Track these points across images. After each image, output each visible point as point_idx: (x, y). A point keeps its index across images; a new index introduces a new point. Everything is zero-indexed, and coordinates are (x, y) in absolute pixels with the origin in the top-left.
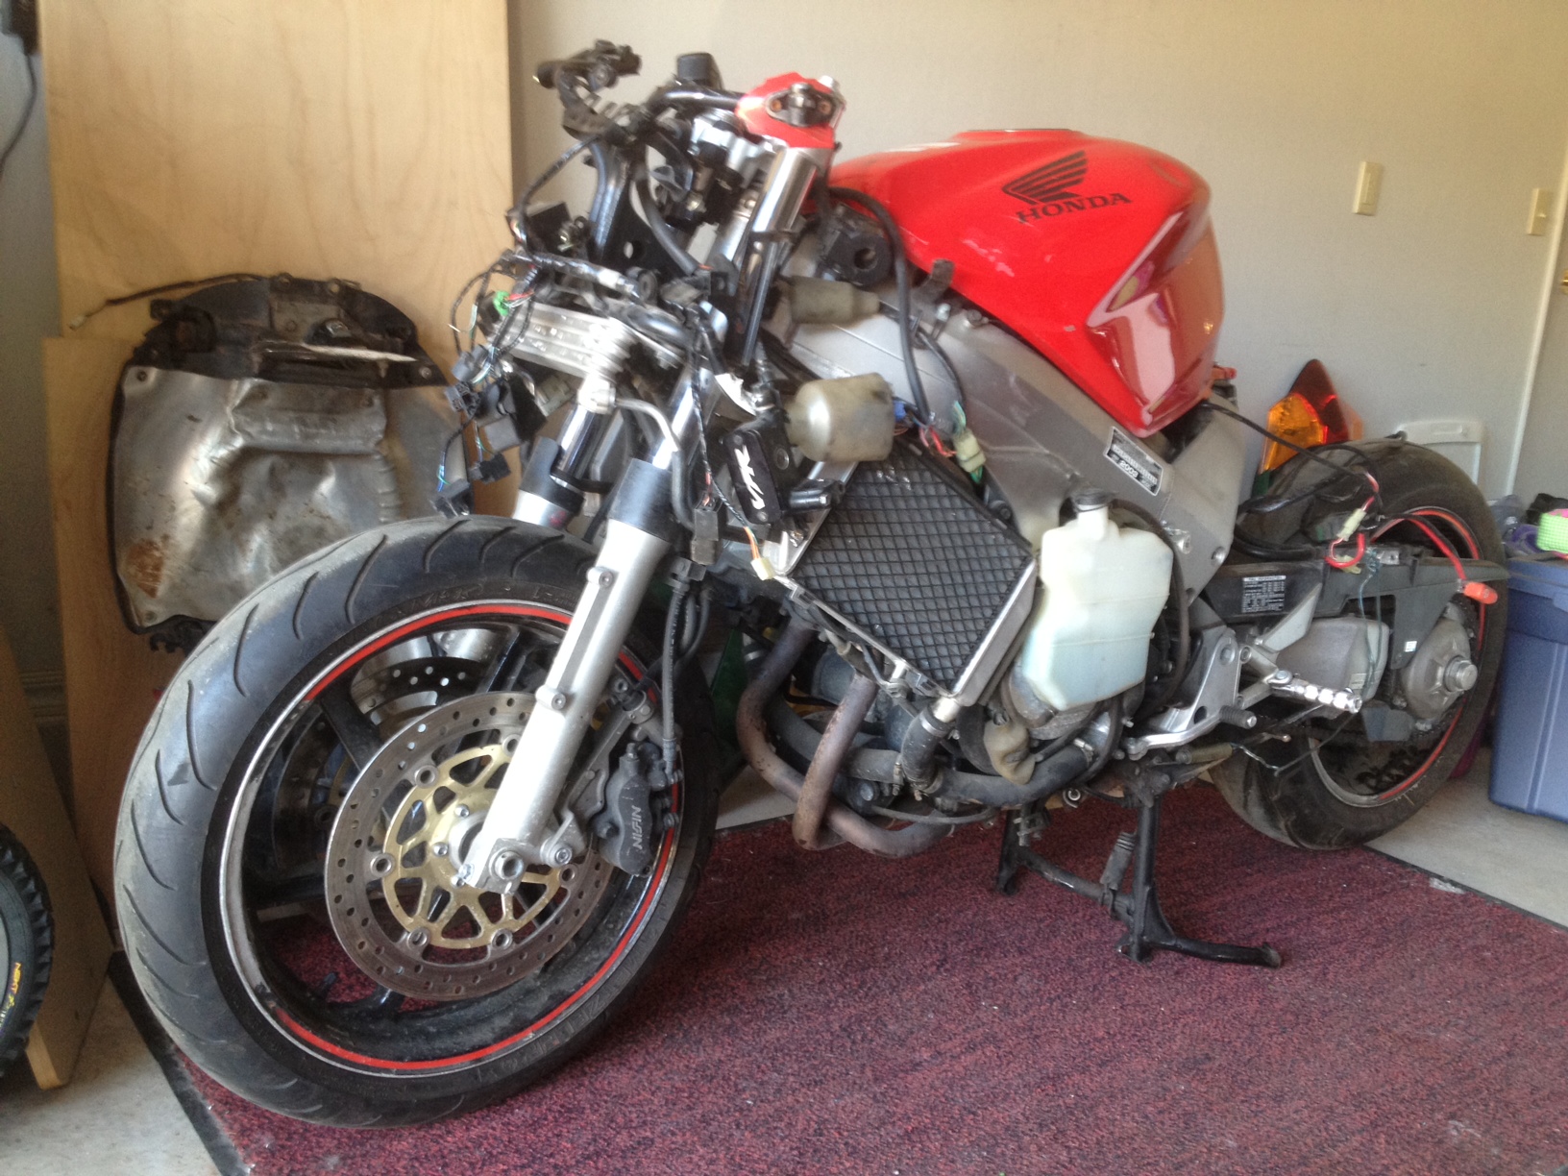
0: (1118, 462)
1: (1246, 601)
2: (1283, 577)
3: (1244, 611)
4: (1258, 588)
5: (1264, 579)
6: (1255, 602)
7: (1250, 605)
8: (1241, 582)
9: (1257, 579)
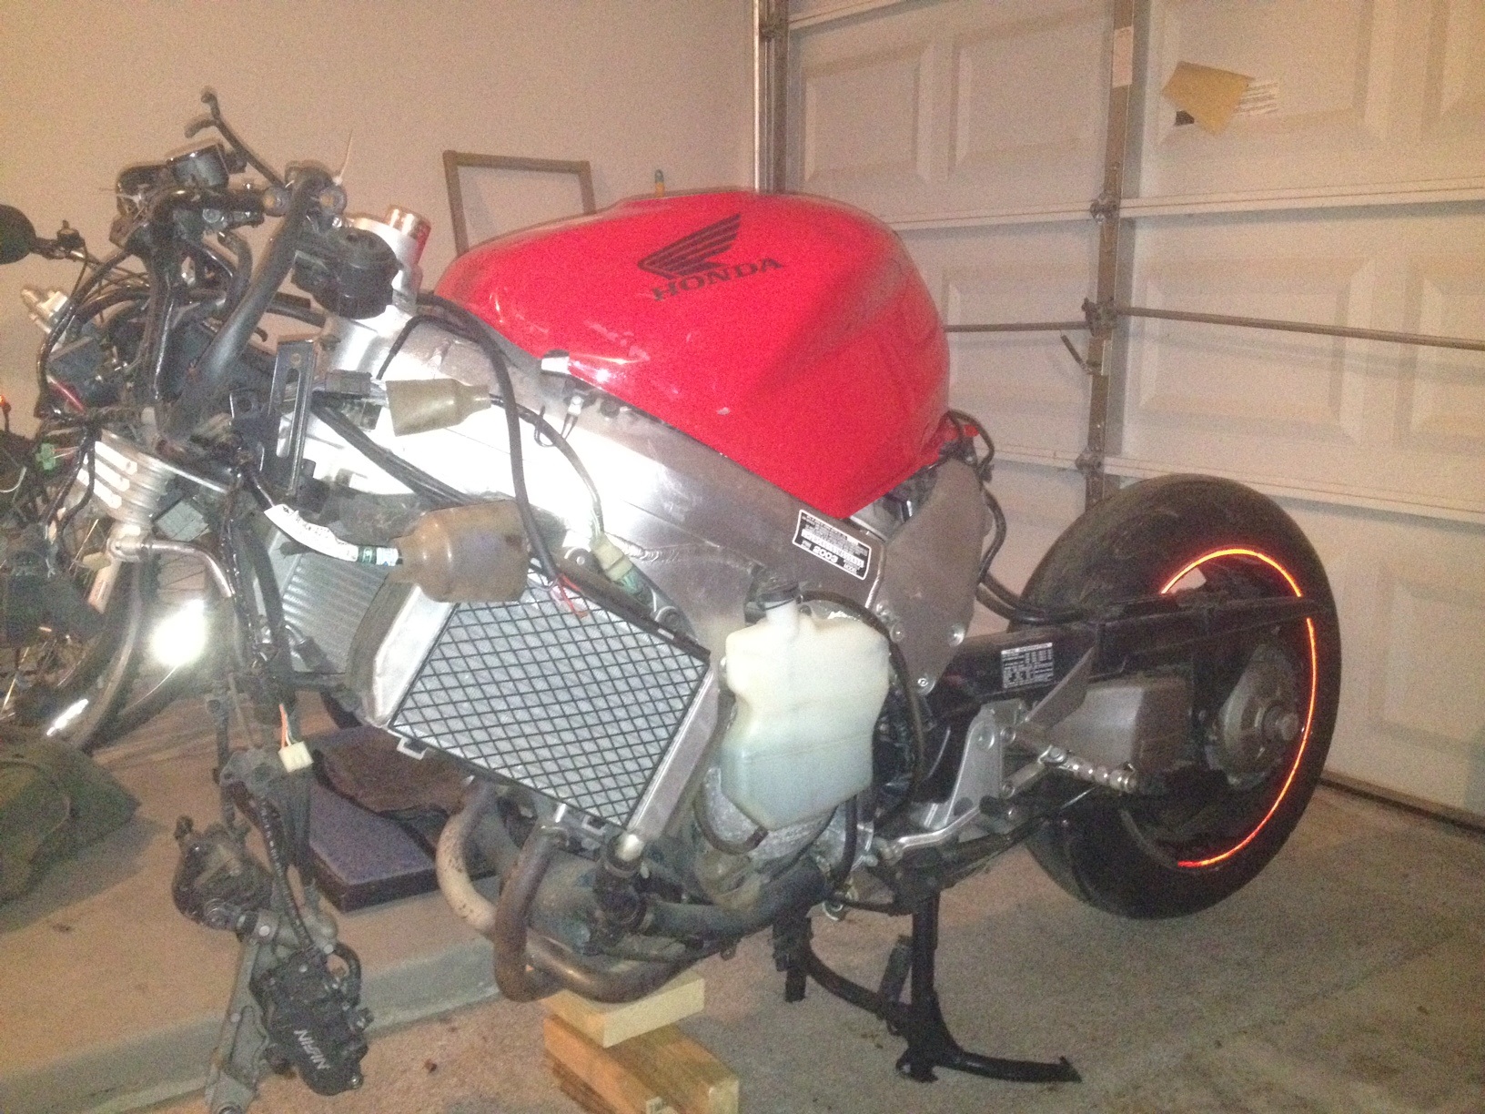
0: (812, 548)
1: (1006, 677)
2: (1050, 645)
3: (1006, 686)
4: (1020, 660)
5: (1025, 649)
6: (1018, 676)
7: (1012, 680)
8: (997, 657)
9: (1017, 650)
